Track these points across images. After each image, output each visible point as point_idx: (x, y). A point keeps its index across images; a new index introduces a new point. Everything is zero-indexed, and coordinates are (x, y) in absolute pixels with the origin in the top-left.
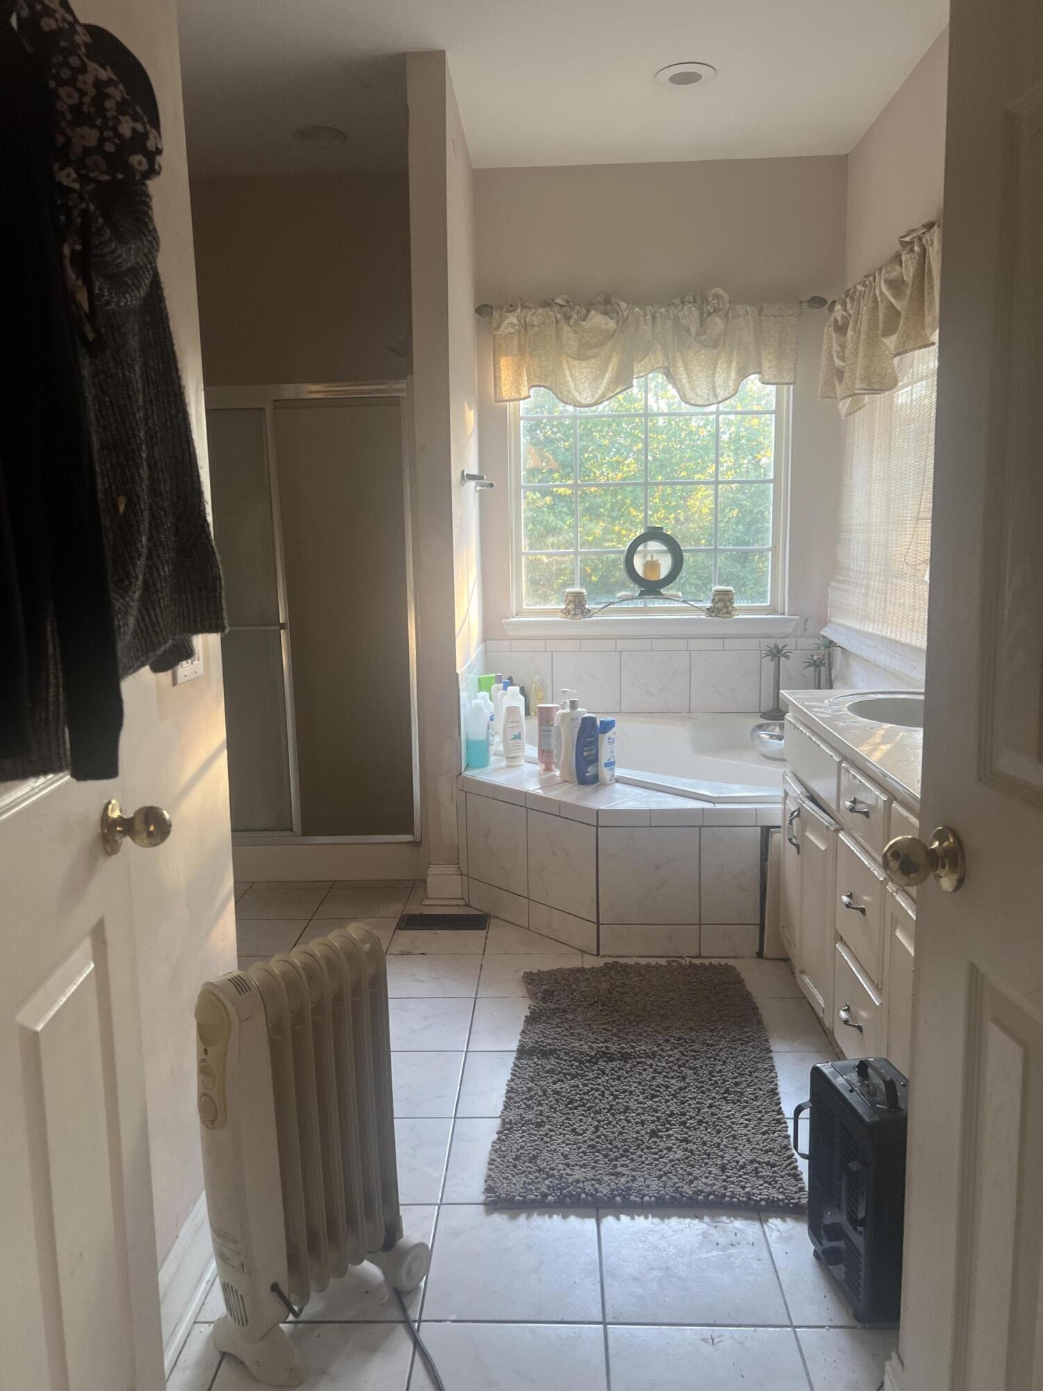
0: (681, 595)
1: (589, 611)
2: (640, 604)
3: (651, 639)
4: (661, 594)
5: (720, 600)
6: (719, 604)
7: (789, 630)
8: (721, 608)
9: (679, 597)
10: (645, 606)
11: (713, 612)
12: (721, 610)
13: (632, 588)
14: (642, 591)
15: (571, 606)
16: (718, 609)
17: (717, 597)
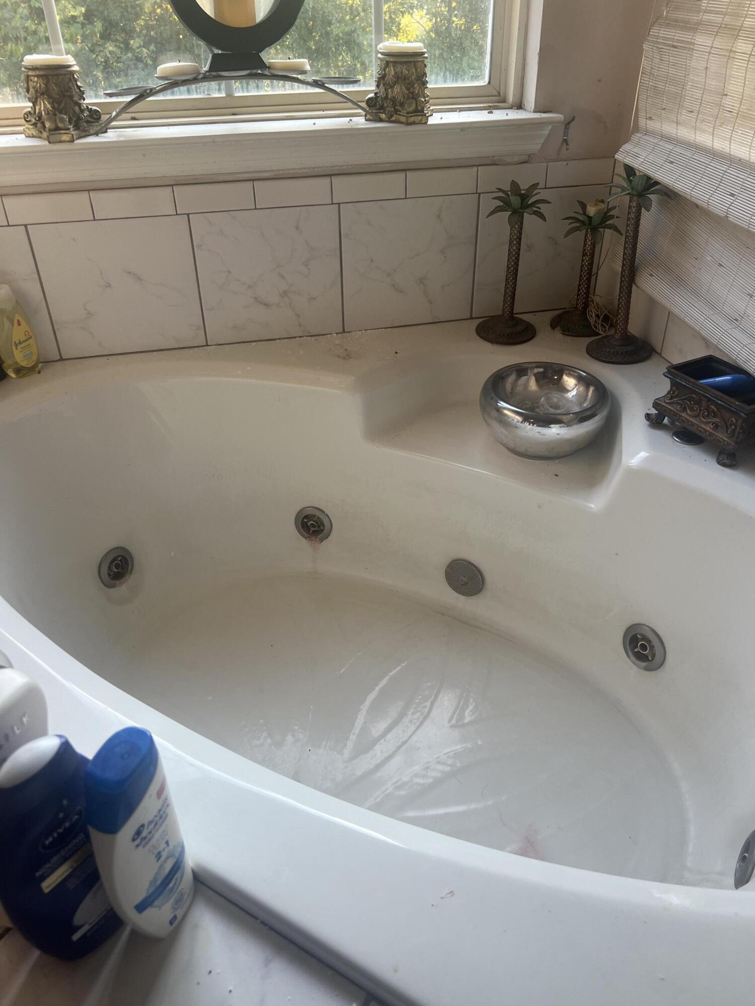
0: (308, 68)
1: (95, 116)
2: (215, 91)
3: (253, 180)
4: (262, 65)
5: (399, 78)
6: (397, 89)
7: (534, 146)
8: (400, 98)
9: (304, 72)
10: (229, 95)
11: (382, 108)
12: (402, 105)
13: (190, 50)
14: (215, 56)
15: (44, 106)
16: (394, 101)
17: (391, 71)
